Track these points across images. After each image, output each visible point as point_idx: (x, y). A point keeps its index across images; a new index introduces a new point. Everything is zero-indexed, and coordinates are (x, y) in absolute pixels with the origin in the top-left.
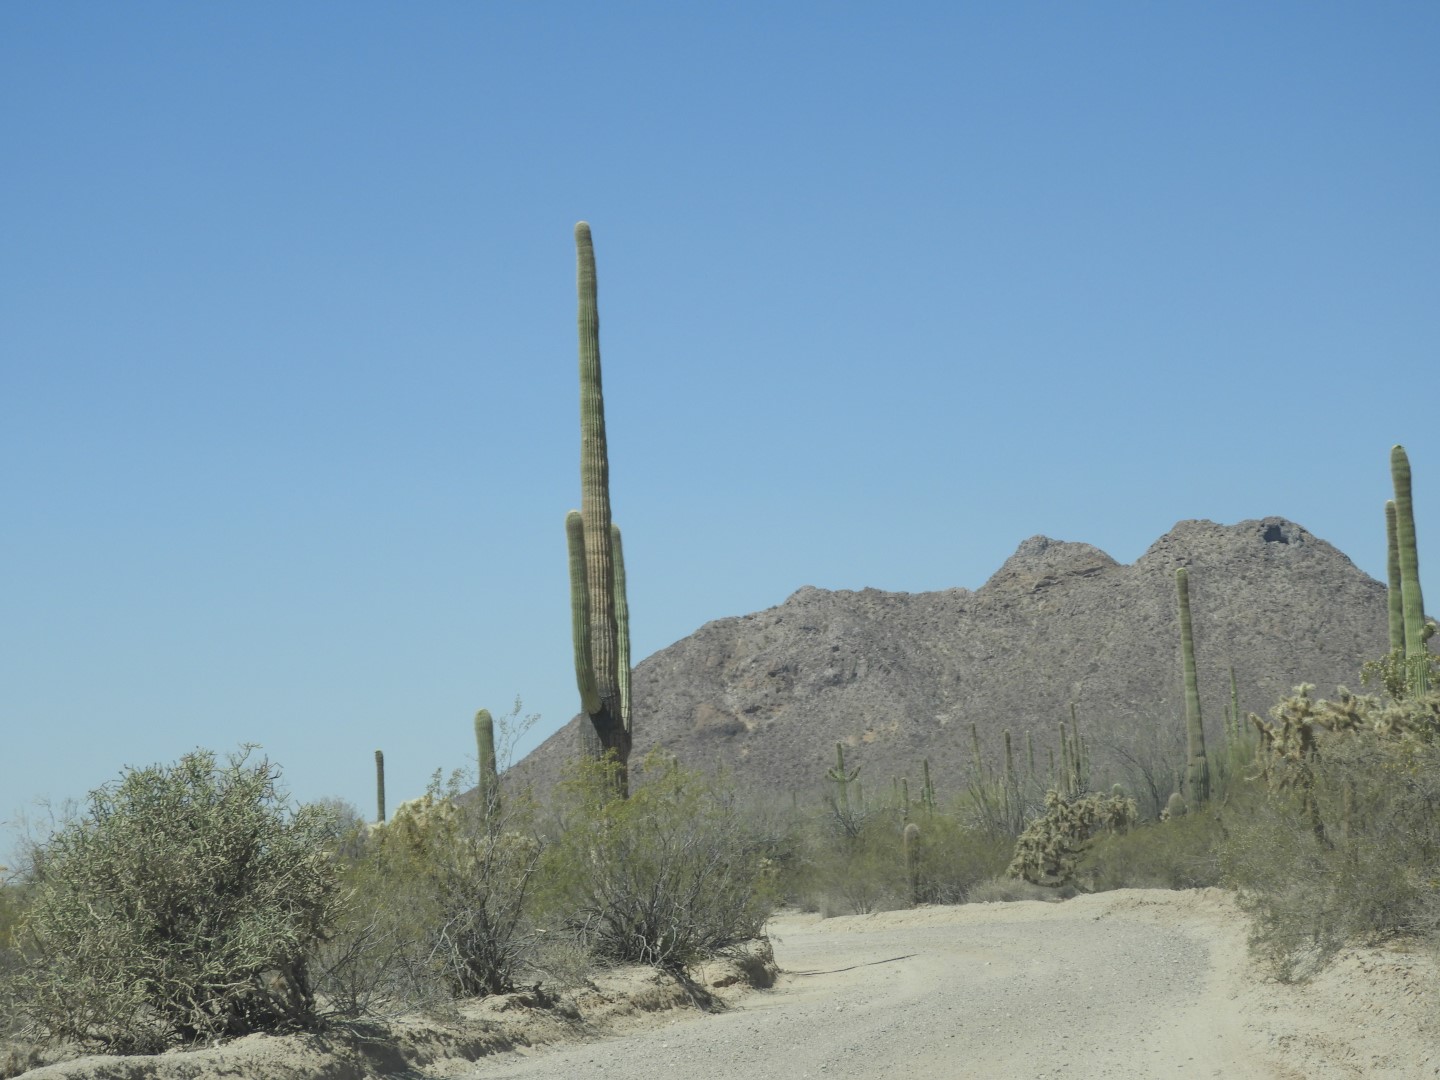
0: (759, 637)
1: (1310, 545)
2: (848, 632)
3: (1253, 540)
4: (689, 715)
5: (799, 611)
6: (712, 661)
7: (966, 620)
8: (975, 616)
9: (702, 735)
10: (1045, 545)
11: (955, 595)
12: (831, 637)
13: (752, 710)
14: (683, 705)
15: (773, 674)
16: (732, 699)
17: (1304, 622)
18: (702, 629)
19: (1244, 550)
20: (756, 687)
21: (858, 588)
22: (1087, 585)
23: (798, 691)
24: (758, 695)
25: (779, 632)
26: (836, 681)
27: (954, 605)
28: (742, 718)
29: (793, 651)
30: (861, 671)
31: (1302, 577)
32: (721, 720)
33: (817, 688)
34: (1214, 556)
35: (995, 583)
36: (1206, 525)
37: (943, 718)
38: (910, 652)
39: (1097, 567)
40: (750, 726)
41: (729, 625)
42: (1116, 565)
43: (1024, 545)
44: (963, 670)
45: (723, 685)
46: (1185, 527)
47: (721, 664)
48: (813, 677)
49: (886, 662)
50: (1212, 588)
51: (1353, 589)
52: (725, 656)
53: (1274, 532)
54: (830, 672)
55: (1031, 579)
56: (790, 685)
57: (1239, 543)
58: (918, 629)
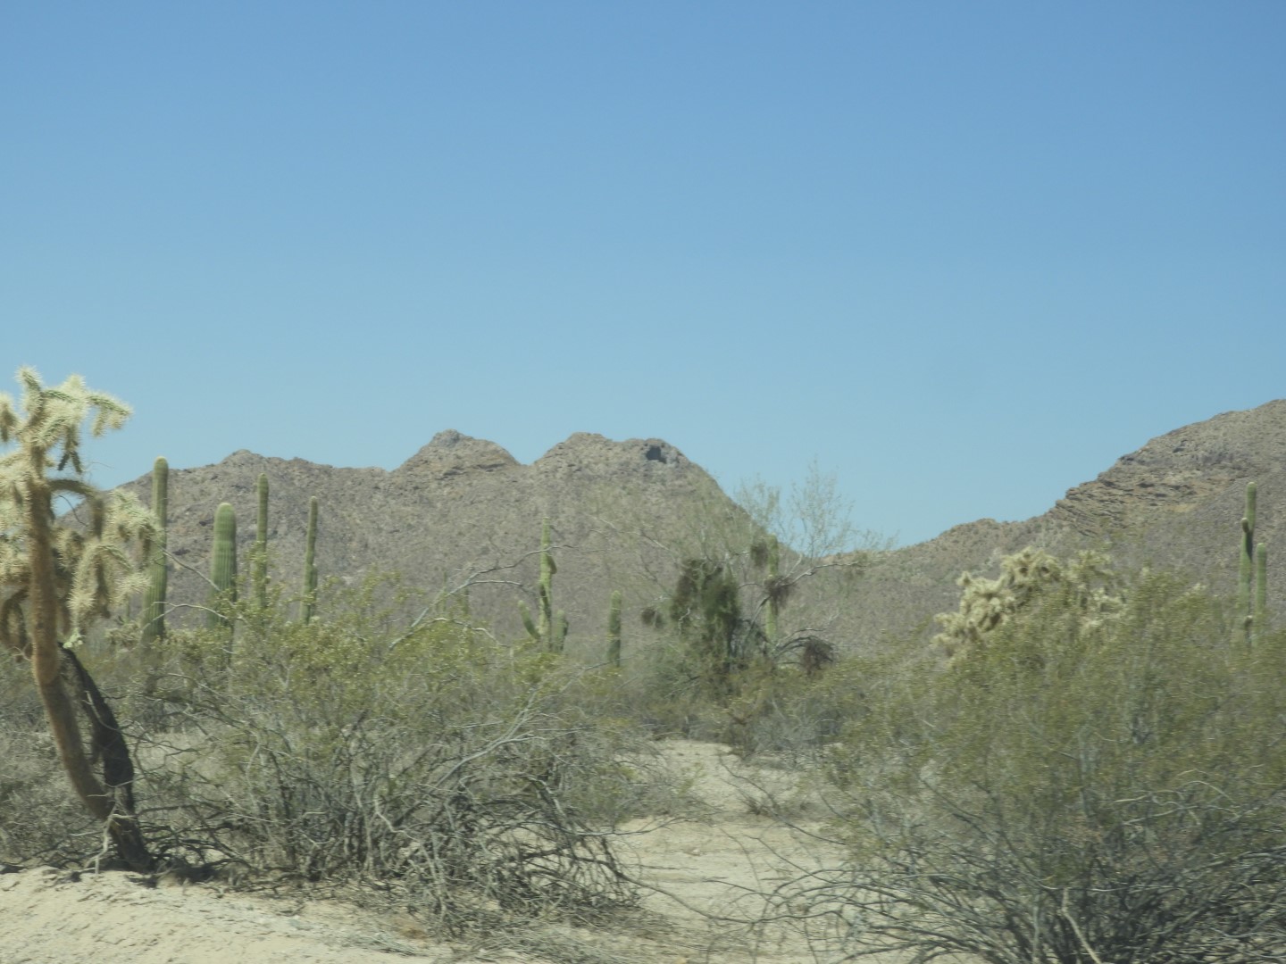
0: (195, 490)
1: (683, 466)
3: (636, 456)
5: (233, 471)
7: (379, 496)
8: (387, 494)
10: (456, 439)
11: (372, 473)
13: (180, 553)
15: (202, 524)
18: (145, 477)
19: (627, 463)
20: (186, 534)
21: (288, 457)
22: (490, 480)
24: (189, 540)
25: (214, 488)
27: (367, 482)
30: (282, 530)
31: (674, 494)
34: (601, 466)
35: (411, 465)
36: (597, 439)
37: (348, 579)
38: (327, 519)
39: (499, 462)
40: (177, 567)
42: (515, 463)
43: (438, 437)
44: (371, 539)
46: (580, 438)
50: (593, 494)
51: (716, 509)
53: (655, 452)
54: (253, 528)
55: (440, 467)
57: (625, 457)
58: (336, 499)
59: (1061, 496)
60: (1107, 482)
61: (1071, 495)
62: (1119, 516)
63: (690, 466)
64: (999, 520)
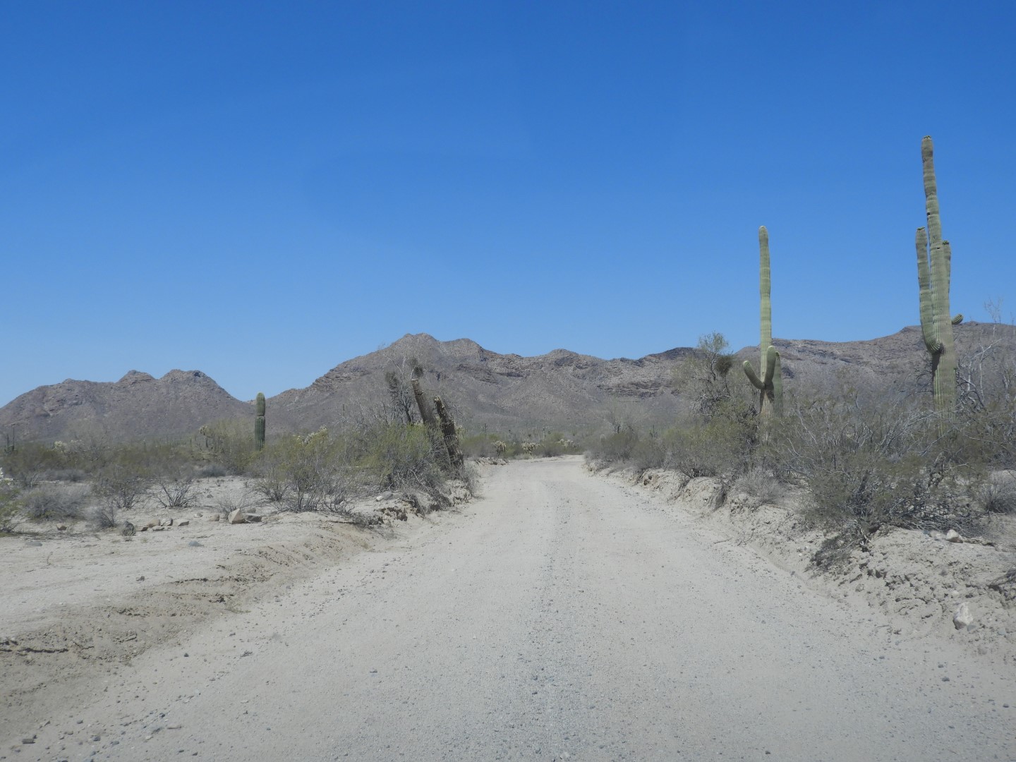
0: (54, 391)
1: (206, 378)
2: (80, 391)
3: (191, 376)
4: (33, 411)
5: (67, 385)
6: (41, 397)
7: (112, 391)
8: (115, 390)
9: (37, 416)
10: (135, 372)
11: (110, 383)
12: (76, 392)
13: (52, 410)
14: (32, 408)
15: (58, 401)
16: (46, 407)
17: (203, 397)
18: (38, 388)
19: (188, 378)
20: (53, 405)
21: (83, 380)
22: (147, 384)
23: (65, 406)
24: (54, 406)
25: (61, 390)
26: (76, 404)
27: (109, 386)
28: (49, 412)
29: (64, 395)
30: (84, 402)
31: (203, 386)
32: (43, 413)
33: (71, 405)
34: (181, 379)
35: (122, 381)
36: (179, 371)
37: (106, 415)
38: (97, 398)
39: (149, 379)
40: (51, 414)
41: (46, 387)
42: (154, 379)
43: (129, 372)
44: (112, 403)
45: (44, 403)
46: (174, 371)
47: (43, 398)
48: (70, 403)
49: (90, 400)
50: (179, 387)
51: (216, 390)
52: (44, 395)
53: (197, 374)
54: (75, 402)
55: (131, 381)
56: (63, 405)
57: (188, 376)
58: (100, 392)
59: (314, 381)
60: (327, 377)
61: (316, 381)
62: (330, 387)
63: (207, 377)
64: (297, 389)
